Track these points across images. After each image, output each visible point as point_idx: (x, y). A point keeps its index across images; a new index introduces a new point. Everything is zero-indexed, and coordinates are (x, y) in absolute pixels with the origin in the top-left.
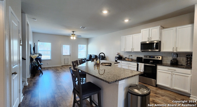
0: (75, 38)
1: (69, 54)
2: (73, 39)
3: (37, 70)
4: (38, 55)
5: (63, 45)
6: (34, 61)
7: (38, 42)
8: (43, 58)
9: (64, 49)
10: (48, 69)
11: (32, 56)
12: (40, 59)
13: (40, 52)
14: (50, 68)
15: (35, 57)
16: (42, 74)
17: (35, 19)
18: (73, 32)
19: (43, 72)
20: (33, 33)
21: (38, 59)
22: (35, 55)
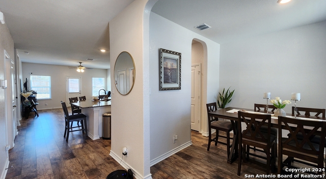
0: (83, 71)
1: (78, 92)
2: (81, 73)
3: (31, 111)
4: (31, 93)
5: (70, 79)
6: (27, 100)
7: (31, 76)
8: (38, 97)
9: (70, 84)
10: (46, 111)
11: (23, 94)
12: (34, 98)
13: (34, 89)
14: (50, 110)
15: (27, 95)
16: (38, 116)
17: (28, 53)
18: (81, 63)
19: (39, 114)
20: (23, 63)
21: (32, 98)
22: (27, 93)
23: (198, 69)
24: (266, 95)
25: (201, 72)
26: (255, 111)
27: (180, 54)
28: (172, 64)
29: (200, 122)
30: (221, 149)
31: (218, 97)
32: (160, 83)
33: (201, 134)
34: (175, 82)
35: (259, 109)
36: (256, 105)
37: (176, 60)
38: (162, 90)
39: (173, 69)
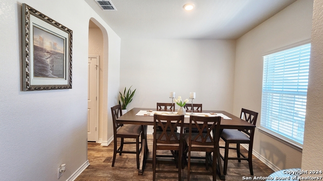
23: (95, 62)
24: (172, 94)
25: (99, 67)
26: (157, 110)
27: (69, 31)
28: (55, 44)
29: (98, 130)
30: (127, 158)
31: (118, 97)
32: (24, 75)
33: (99, 144)
34: (61, 76)
35: (161, 108)
36: (159, 105)
37: (64, 40)
38: (30, 89)
39: (57, 53)
